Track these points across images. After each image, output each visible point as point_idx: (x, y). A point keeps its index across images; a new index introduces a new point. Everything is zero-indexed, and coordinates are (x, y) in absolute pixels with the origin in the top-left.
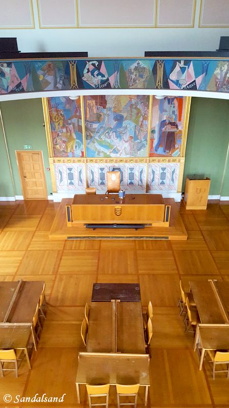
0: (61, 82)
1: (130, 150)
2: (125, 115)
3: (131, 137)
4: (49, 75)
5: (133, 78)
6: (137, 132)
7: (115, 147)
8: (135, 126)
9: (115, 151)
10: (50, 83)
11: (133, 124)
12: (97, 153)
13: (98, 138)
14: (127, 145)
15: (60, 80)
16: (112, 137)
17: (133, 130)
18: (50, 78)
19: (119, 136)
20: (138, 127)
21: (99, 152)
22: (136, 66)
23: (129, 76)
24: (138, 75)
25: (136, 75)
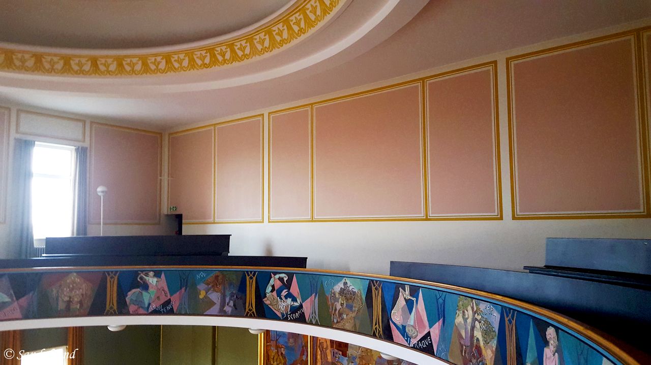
0: (232, 303)
4: (215, 291)
5: (338, 308)
10: (215, 304)
15: (230, 299)
18: (215, 297)
22: (341, 288)
23: (333, 304)
24: (345, 304)
25: (342, 304)
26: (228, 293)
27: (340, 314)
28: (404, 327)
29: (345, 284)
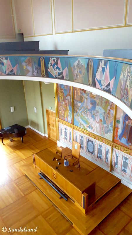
0: (36, 71)
1: (100, 130)
2: (97, 101)
3: (101, 120)
4: (29, 66)
6: (106, 118)
7: (90, 124)
8: (104, 112)
9: (90, 127)
10: (30, 71)
11: (103, 111)
12: (79, 124)
13: (80, 114)
14: (98, 125)
15: (35, 70)
16: (89, 115)
17: (102, 115)
19: (93, 116)
20: (106, 114)
21: (81, 124)
22: (77, 64)
23: (74, 71)
24: (79, 71)
25: (77, 71)
26: (34, 67)
27: (77, 76)
28: (100, 81)
29: (79, 61)
